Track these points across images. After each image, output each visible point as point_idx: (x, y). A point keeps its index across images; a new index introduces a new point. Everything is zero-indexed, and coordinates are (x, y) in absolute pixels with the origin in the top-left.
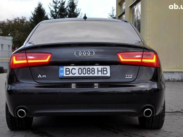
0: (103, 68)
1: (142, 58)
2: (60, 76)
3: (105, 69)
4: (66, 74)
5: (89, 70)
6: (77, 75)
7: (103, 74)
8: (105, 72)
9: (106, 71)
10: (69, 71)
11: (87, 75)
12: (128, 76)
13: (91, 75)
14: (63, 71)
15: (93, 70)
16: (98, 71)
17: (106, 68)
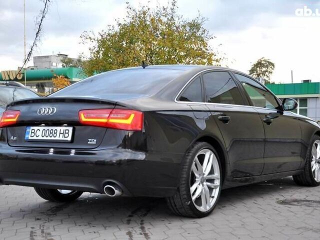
0: (66, 130)
1: (108, 118)
2: (25, 138)
3: (67, 132)
4: (31, 136)
5: (52, 132)
6: (40, 138)
7: (65, 137)
8: (67, 135)
9: (68, 133)
10: (34, 133)
11: (49, 138)
12: (91, 141)
13: (53, 138)
14: (29, 132)
15: (56, 132)
16: (60, 133)
17: (68, 130)
